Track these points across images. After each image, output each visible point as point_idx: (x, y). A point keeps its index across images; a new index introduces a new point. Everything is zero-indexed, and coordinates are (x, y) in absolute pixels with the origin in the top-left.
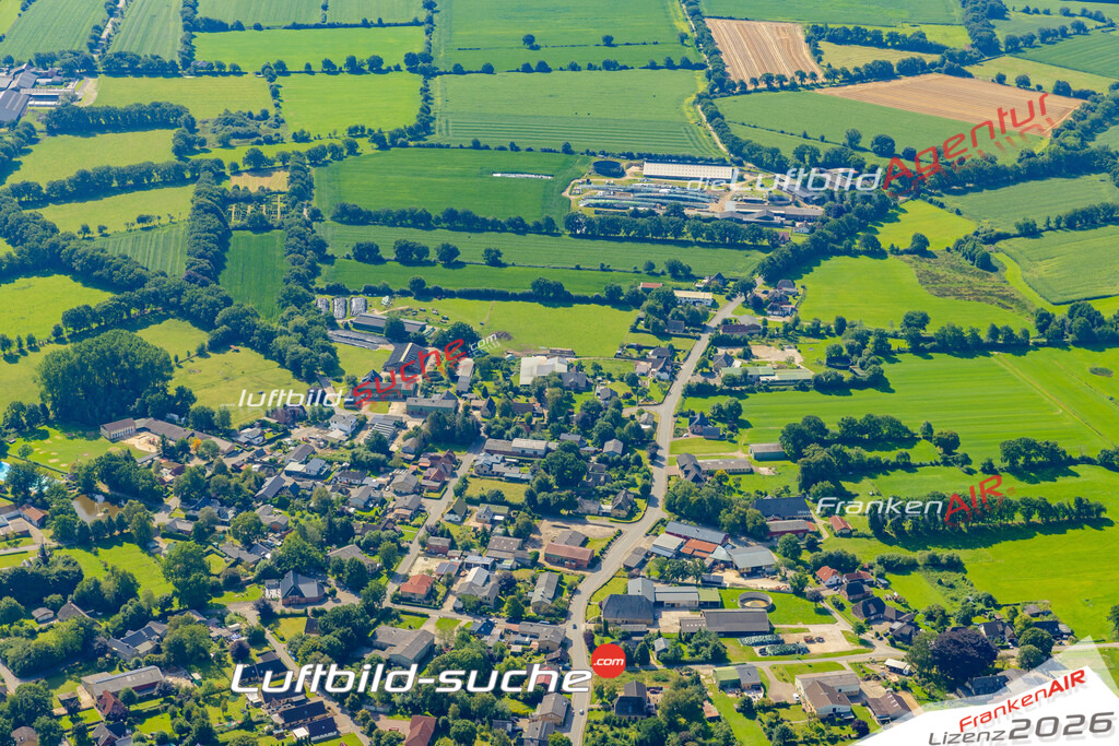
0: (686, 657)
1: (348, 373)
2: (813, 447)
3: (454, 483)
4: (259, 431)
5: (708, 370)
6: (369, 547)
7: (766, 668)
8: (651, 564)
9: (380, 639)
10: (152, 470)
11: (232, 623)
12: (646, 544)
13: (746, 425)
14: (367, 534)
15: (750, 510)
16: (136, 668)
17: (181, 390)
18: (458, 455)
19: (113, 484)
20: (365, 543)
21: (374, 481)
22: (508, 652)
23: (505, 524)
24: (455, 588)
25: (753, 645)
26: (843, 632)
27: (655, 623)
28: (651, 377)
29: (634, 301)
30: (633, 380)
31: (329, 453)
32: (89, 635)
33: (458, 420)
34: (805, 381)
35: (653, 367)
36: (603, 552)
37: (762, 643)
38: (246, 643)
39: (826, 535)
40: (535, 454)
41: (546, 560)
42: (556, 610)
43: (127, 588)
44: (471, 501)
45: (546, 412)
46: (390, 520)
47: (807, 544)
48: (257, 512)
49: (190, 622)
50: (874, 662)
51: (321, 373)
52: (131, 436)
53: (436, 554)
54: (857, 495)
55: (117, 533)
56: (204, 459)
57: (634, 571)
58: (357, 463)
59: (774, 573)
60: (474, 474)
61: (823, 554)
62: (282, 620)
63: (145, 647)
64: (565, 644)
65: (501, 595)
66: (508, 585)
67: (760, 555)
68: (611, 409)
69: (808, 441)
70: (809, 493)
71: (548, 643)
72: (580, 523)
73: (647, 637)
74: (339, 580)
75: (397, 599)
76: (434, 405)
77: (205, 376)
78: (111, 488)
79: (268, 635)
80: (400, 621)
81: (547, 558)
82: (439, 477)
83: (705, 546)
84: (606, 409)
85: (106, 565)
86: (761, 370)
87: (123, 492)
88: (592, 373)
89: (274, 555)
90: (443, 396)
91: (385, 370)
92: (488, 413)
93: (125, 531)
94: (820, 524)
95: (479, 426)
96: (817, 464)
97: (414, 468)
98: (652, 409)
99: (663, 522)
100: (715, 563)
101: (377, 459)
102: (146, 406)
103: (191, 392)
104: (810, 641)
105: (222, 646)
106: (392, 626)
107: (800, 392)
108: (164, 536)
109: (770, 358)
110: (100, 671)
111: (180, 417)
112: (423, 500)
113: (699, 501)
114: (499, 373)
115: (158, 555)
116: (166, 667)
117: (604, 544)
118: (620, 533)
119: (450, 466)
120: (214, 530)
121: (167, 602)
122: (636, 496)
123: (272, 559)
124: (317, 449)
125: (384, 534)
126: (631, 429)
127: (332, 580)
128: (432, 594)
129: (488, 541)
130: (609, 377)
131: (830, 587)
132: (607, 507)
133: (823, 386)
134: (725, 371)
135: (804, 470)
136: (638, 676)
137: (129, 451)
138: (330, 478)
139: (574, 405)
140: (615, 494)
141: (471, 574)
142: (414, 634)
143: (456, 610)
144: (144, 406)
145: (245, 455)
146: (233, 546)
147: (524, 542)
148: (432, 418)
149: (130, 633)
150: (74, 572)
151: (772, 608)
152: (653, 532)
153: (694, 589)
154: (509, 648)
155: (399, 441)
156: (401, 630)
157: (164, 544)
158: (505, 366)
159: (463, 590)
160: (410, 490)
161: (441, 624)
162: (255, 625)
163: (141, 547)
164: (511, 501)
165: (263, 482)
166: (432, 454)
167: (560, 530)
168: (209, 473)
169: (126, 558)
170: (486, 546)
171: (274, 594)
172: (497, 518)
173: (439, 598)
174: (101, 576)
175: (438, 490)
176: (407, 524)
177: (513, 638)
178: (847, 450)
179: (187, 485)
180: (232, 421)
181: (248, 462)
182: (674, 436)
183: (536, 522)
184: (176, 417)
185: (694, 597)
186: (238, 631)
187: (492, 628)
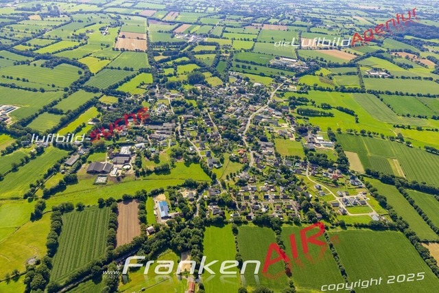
0: (264, 125)
1: (230, 82)
2: (292, 100)
4: (215, 88)
5: (282, 88)
6: (225, 105)
7: (274, 128)
10: (199, 91)
12: (264, 110)
13: (284, 96)
15: (280, 107)
16: (190, 115)
17: (206, 81)
21: (229, 96)
22: (239, 120)
23: (245, 104)
25: (274, 124)
26: (287, 125)
29: (274, 77)
30: (270, 88)
31: (224, 92)
33: (243, 90)
35: (274, 87)
39: (290, 112)
40: (252, 96)
42: (248, 116)
44: (241, 101)
45: (256, 90)
48: (212, 98)
49: (198, 110)
50: (290, 129)
51: (226, 81)
52: (198, 86)
53: (234, 107)
54: (297, 107)
57: (261, 113)
58: (227, 94)
59: (280, 116)
60: (243, 97)
61: (288, 115)
62: (210, 112)
63: (192, 112)
64: (248, 120)
65: (241, 113)
68: (265, 91)
70: (289, 106)
71: (245, 120)
72: (255, 106)
73: (259, 121)
75: (227, 112)
77: (210, 80)
81: (249, 109)
85: (190, 102)
86: (289, 89)
87: (195, 93)
88: (264, 86)
90: (242, 87)
91: (235, 82)
92: (247, 89)
93: (193, 98)
97: (235, 95)
98: (271, 92)
99: (267, 107)
100: (272, 113)
104: (282, 125)
105: (202, 114)
106: (225, 115)
107: (294, 93)
108: (198, 99)
110: (185, 114)
112: (235, 100)
113: (273, 105)
115: (197, 102)
116: (194, 115)
117: (258, 109)
118: (261, 108)
119: (240, 96)
120: (205, 100)
121: (196, 107)
122: (264, 103)
123: (212, 104)
125: (228, 103)
126: (267, 94)
127: (219, 108)
129: (242, 106)
130: (267, 87)
131: (288, 119)
132: (260, 104)
135: (290, 103)
136: (256, 126)
138: (223, 95)
139: (260, 90)
141: (238, 110)
143: (234, 114)
144: (201, 83)
145: (212, 91)
147: (246, 107)
148: (240, 89)
149: (190, 110)
150: (185, 102)
151: (278, 120)
155: (234, 92)
158: (252, 84)
159: (236, 112)
160: (233, 98)
162: (207, 112)
163: (195, 100)
164: (246, 101)
165: (214, 94)
166: (238, 94)
167: (252, 106)
168: (207, 92)
171: (210, 109)
173: (232, 112)
176: (231, 102)
178: (298, 101)
179: (203, 93)
180: (212, 86)
182: (273, 96)
183: (249, 105)
184: (204, 84)
185: (268, 117)
186: (204, 112)
187: (238, 117)
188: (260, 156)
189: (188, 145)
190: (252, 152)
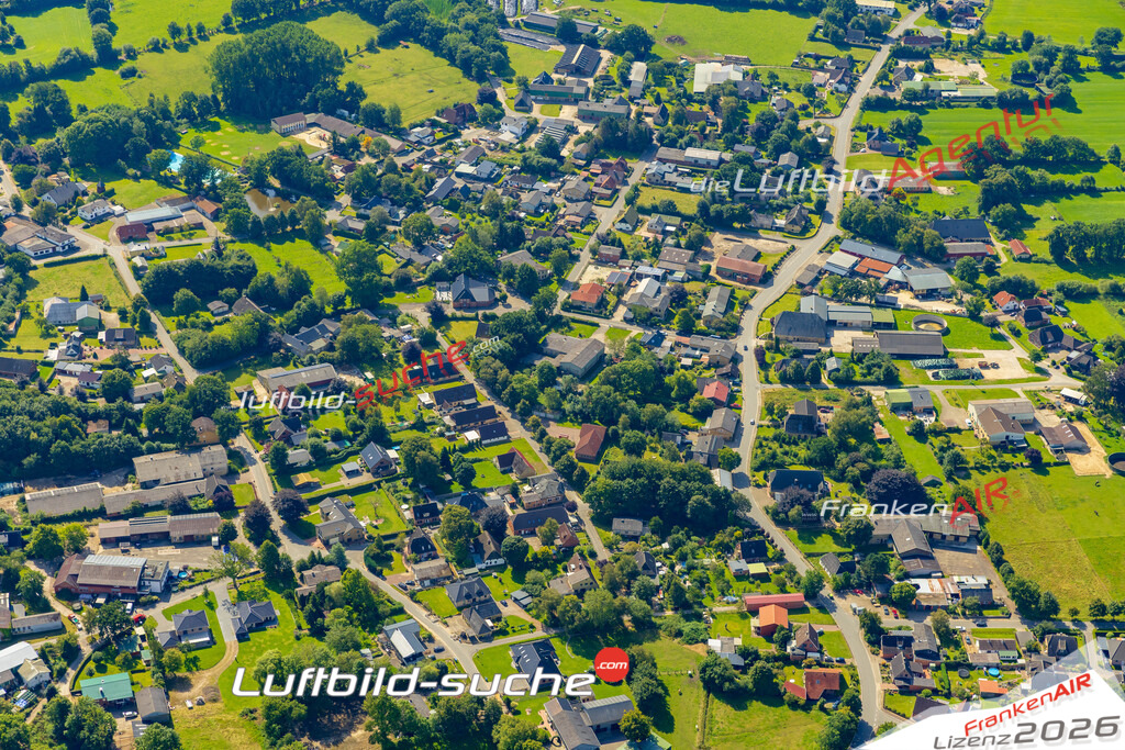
0: (858, 378)
1: (519, 74)
2: (995, 167)
3: (625, 191)
4: (430, 130)
5: (888, 83)
6: (541, 253)
7: (939, 392)
8: (825, 281)
9: (551, 347)
10: (323, 166)
11: (403, 324)
12: (820, 261)
13: (926, 142)
14: (538, 240)
15: (928, 230)
16: (310, 365)
17: (351, 86)
18: (630, 163)
19: (284, 179)
20: (536, 249)
21: (546, 186)
22: (678, 365)
23: (677, 236)
24: (626, 298)
25: (926, 368)
26: (1019, 359)
27: (827, 342)
28: (828, 88)
30: (810, 91)
31: (499, 156)
32: (264, 330)
33: (631, 127)
34: (989, 97)
35: (831, 78)
36: (776, 267)
37: (935, 367)
38: (418, 345)
39: (1004, 259)
40: (708, 164)
41: (717, 273)
42: (727, 324)
43: (301, 285)
44: (643, 210)
45: (720, 121)
46: (561, 227)
47: (984, 268)
48: (428, 213)
49: (362, 321)
50: (1049, 391)
51: (492, 73)
52: (301, 130)
53: (607, 262)
54: (1039, 219)
55: (289, 229)
56: (375, 157)
57: (807, 289)
58: (527, 167)
59: (950, 296)
60: (645, 182)
61: (1001, 279)
62: (453, 323)
63: (319, 344)
64: (736, 359)
65: (671, 306)
66: (679, 297)
67: (937, 277)
68: (787, 121)
69: (989, 162)
70: (989, 215)
71: (718, 358)
72: (753, 238)
73: (819, 355)
74: (510, 285)
75: (568, 307)
76: (606, 110)
77: (375, 72)
78: (282, 184)
79: (439, 337)
80: (571, 329)
81: (719, 271)
82: (611, 185)
83: (880, 266)
84: (782, 120)
85: (279, 261)
86: (943, 85)
87: (294, 187)
88: (767, 82)
89: (445, 258)
90: (615, 101)
91: (556, 72)
92: (661, 120)
93: (297, 227)
94: (999, 247)
95: (652, 133)
96: (999, 186)
97: (586, 174)
98: (829, 122)
99: (837, 239)
100: (890, 283)
101: (548, 164)
102: (317, 101)
103: (361, 88)
104: (984, 366)
105: (394, 346)
106: (562, 333)
107: (982, 109)
108: (335, 234)
109: (952, 72)
110: (275, 365)
111: (351, 113)
112: (594, 207)
113: (876, 220)
114: (673, 80)
115: (329, 253)
116: (340, 365)
117: (777, 259)
118: (793, 249)
119: (621, 174)
120: (384, 230)
121: (340, 301)
122: (811, 212)
123: (444, 261)
124: (487, 151)
125: (555, 240)
126: (807, 143)
127: (502, 285)
128: (602, 303)
129: (659, 252)
130: (785, 86)
131: (1006, 312)
132: (781, 222)
133: (1007, 104)
134: (905, 85)
135: (985, 192)
136: (808, 394)
137: (300, 147)
138: (500, 181)
139: (748, 115)
140: (789, 208)
141: (642, 285)
142: (584, 343)
143: (626, 320)
144: (315, 101)
145: (415, 155)
146: (404, 247)
147: (696, 254)
148: (604, 124)
149: (303, 330)
150: (249, 267)
151: (946, 332)
152: (827, 249)
153: (868, 309)
154: (680, 361)
155: (570, 146)
156: (572, 338)
157: (335, 241)
158: (678, 72)
159: (634, 301)
160: (581, 197)
161: (611, 334)
162: (427, 328)
163: (313, 244)
164: (683, 212)
165: (433, 182)
166: (604, 161)
167: (732, 244)
168: (380, 172)
169: (298, 253)
170: (657, 257)
171: (445, 296)
172: (668, 228)
173: (609, 307)
174: (275, 272)
175: (609, 198)
176: (578, 231)
177: (684, 351)
178: (1030, 172)
179: (358, 183)
180: (402, 119)
181: (418, 162)
182: (851, 151)
183: (708, 234)
184: (346, 113)
185: (868, 318)
186: (409, 332)
187: (662, 341)
188: (920, 632)
189: (371, 613)
190: (850, 608)
